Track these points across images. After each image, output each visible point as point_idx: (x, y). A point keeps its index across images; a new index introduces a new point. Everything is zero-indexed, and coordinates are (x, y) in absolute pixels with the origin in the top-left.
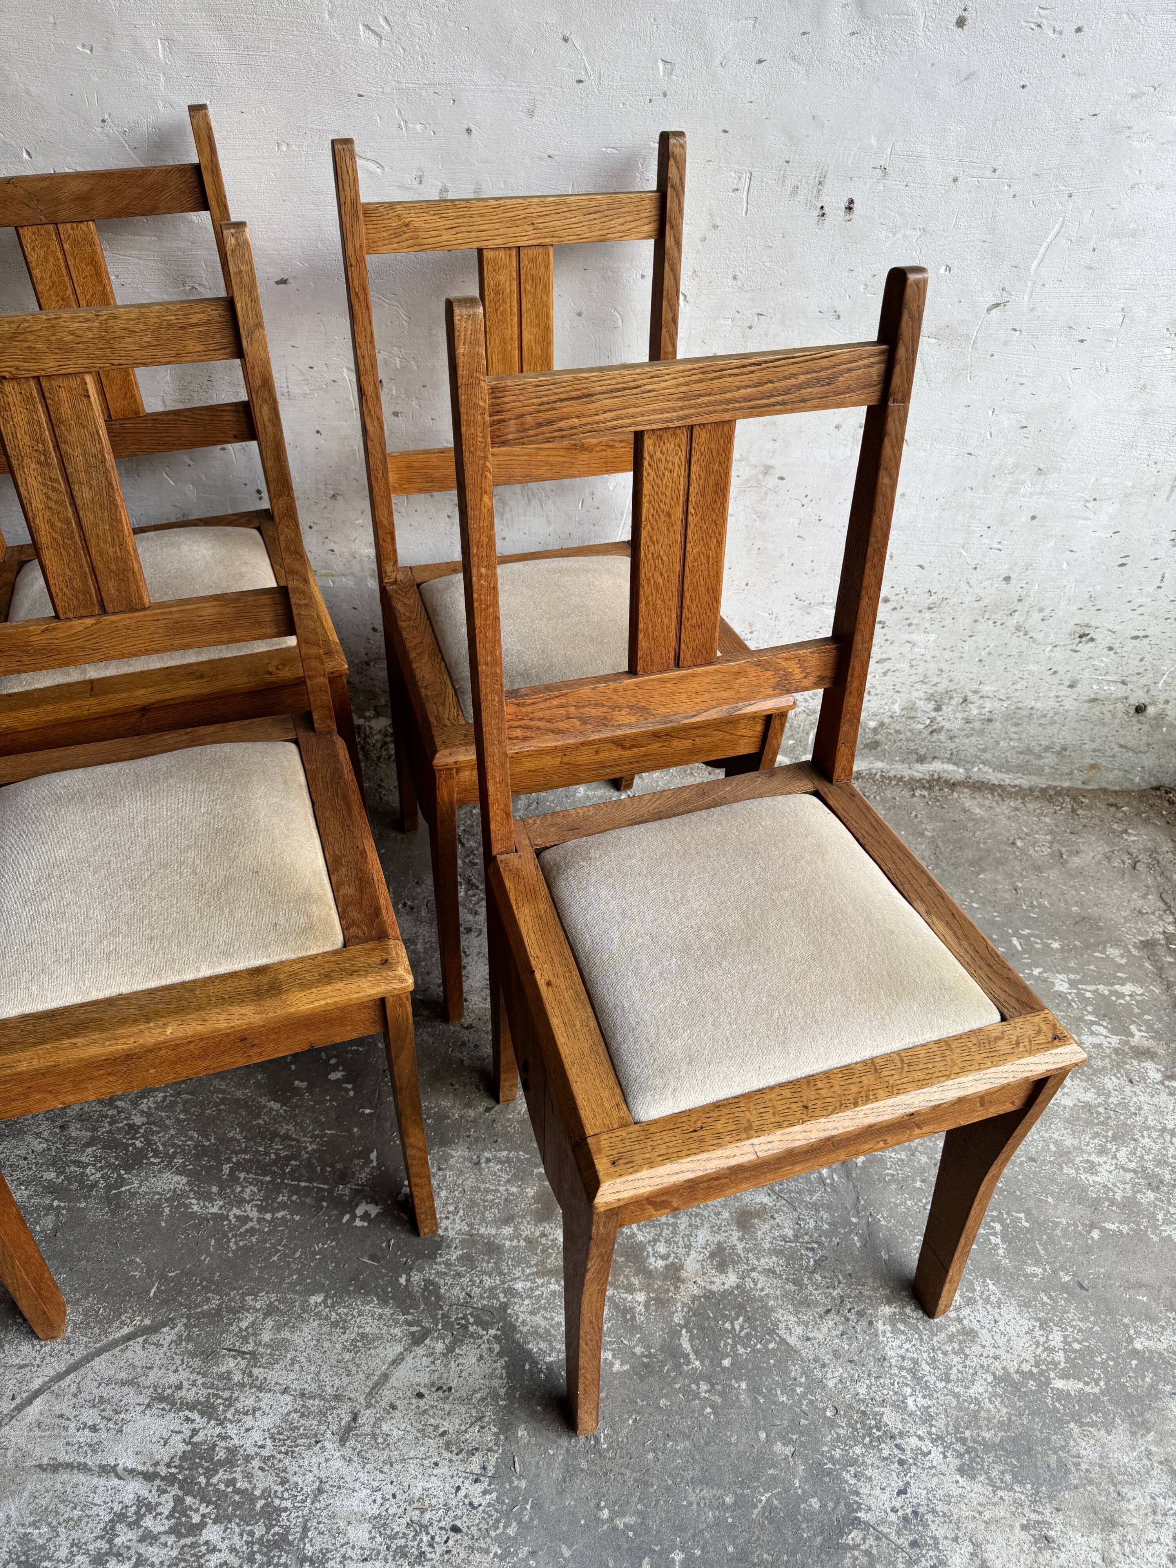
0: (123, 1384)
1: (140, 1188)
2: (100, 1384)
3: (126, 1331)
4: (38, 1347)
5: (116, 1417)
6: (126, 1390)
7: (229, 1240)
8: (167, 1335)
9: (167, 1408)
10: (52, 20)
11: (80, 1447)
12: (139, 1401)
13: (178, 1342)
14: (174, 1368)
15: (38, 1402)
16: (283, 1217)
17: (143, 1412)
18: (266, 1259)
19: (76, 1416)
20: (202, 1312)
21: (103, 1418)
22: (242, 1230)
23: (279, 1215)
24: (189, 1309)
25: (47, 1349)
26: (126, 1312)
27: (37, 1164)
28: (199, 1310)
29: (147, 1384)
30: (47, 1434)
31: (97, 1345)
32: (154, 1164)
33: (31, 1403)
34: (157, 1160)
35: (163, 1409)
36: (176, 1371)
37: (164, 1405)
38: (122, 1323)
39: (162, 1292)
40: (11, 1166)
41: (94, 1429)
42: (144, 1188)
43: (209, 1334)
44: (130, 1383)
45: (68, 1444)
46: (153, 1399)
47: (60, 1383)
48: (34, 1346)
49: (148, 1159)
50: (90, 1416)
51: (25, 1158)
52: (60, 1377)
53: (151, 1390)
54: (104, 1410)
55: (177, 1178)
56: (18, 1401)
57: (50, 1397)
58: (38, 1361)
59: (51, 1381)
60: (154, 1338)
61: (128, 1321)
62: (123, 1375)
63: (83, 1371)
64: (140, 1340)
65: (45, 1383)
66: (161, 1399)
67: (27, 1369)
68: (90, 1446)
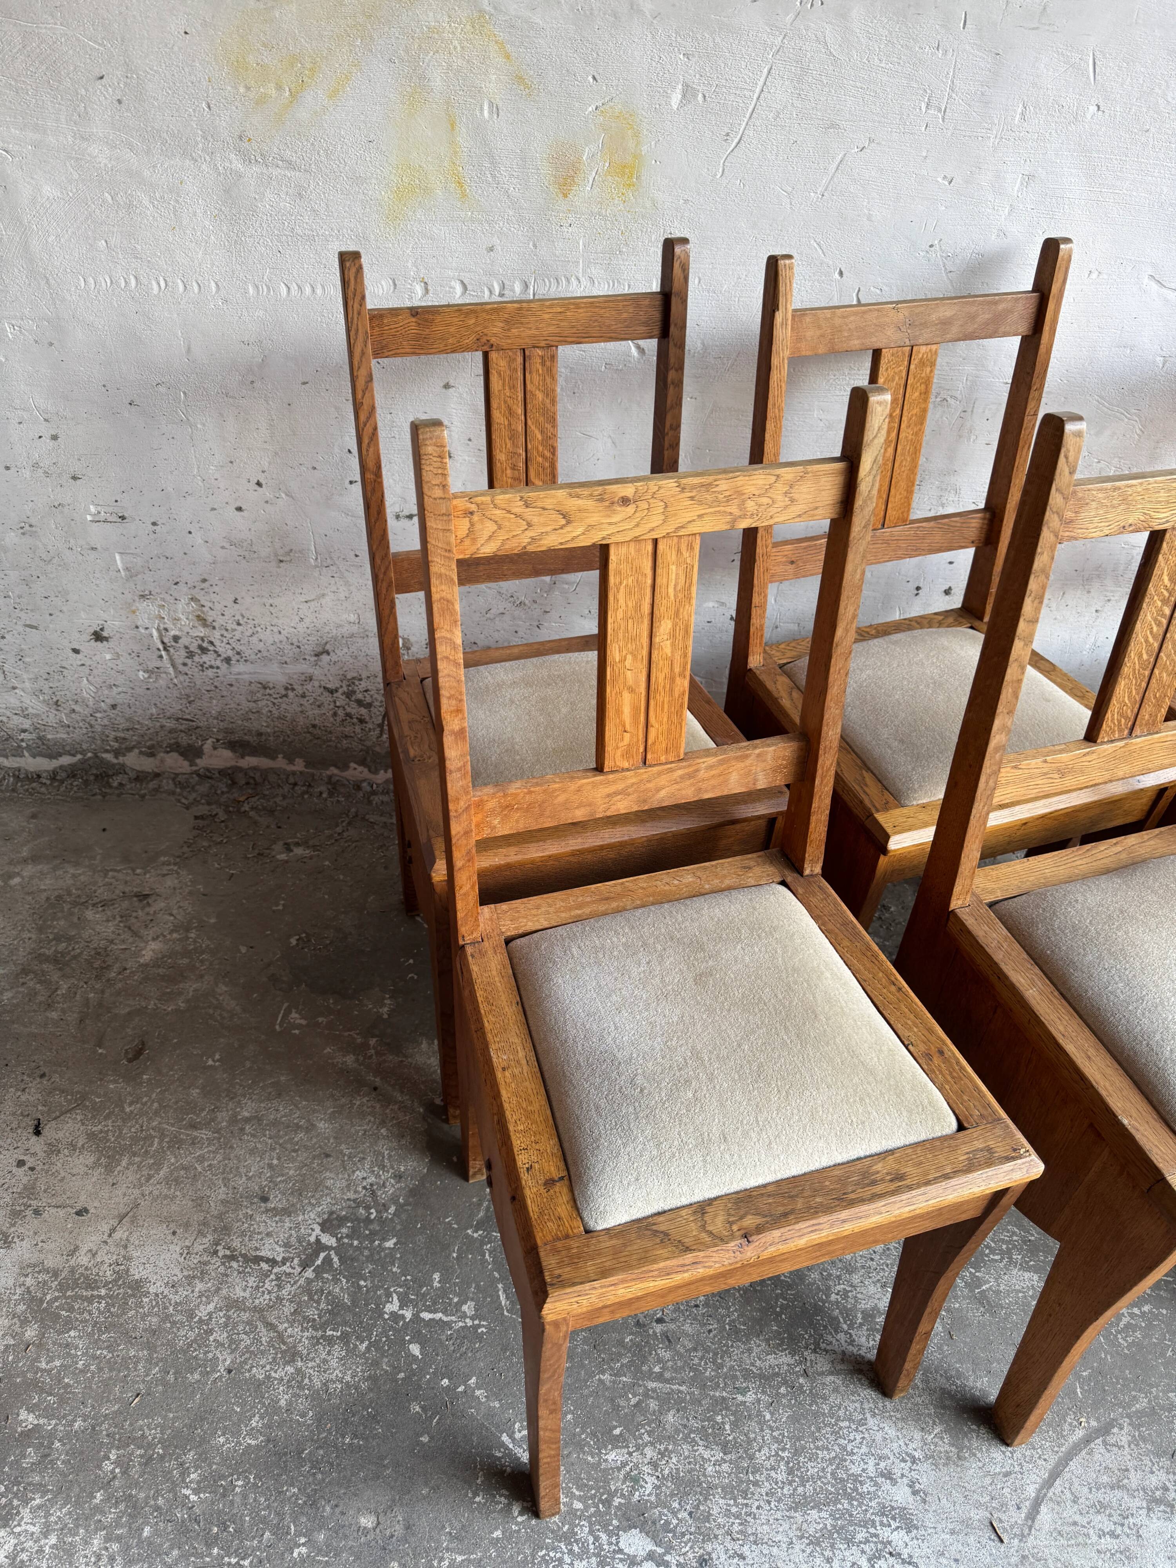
0: (1112, 1488)
1: (998, 1285)
2: (1090, 1489)
3: (1080, 1433)
4: (1008, 1454)
5: (1126, 1522)
6: (1118, 1493)
7: (1116, 1336)
8: (1122, 1436)
9: (1168, 1510)
10: (924, 154)
11: (1112, 1554)
12: (1139, 1505)
13: (1134, 1442)
14: (1148, 1469)
15: (1043, 1509)
16: (1150, 1312)
17: (1148, 1515)
18: (1163, 1355)
19: (1088, 1523)
20: (1137, 1411)
21: (1115, 1524)
22: (1122, 1325)
23: (1146, 1308)
24: (1124, 1408)
25: (1017, 1455)
26: (1067, 1414)
27: (887, 1266)
28: (1134, 1409)
29: (1134, 1487)
30: (1073, 1542)
31: (1063, 1449)
32: (996, 1261)
33: (1038, 1512)
34: (997, 1257)
35: (1165, 1512)
36: (1152, 1472)
37: (1162, 1507)
38: (1070, 1424)
39: (1089, 1391)
40: (863, 1267)
41: (1113, 1535)
42: (1002, 1287)
43: (1160, 1434)
44: (1117, 1486)
45: (1099, 1552)
46: (1149, 1502)
47: (1052, 1489)
48: (1004, 1453)
49: (987, 1256)
50: (1102, 1522)
51: (872, 1259)
52: (1049, 1483)
53: (1142, 1493)
54: (1110, 1515)
55: (1027, 1275)
56: (1025, 1510)
57: (1051, 1505)
58: (1017, 1469)
59: (1042, 1488)
60: (1111, 1439)
61: (1075, 1423)
62: (1105, 1479)
63: (1066, 1475)
64: (1099, 1441)
65: (1039, 1491)
66: (1158, 1502)
67: (1013, 1476)
68: (1121, 1553)
